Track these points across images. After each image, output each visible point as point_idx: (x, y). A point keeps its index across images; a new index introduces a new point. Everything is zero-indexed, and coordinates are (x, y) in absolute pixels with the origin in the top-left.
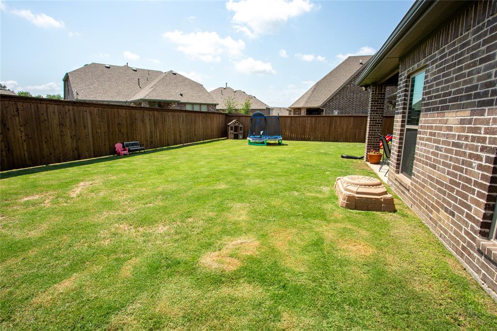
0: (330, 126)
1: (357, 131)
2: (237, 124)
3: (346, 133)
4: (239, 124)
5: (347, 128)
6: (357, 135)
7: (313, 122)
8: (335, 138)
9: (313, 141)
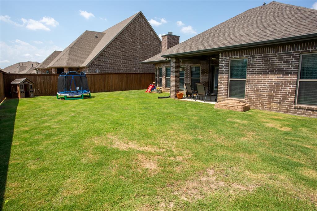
0: (104, 81)
1: (121, 83)
2: (26, 83)
3: (114, 85)
4: (28, 82)
5: (115, 81)
6: (121, 86)
7: (92, 78)
8: (108, 89)
9: (93, 92)
